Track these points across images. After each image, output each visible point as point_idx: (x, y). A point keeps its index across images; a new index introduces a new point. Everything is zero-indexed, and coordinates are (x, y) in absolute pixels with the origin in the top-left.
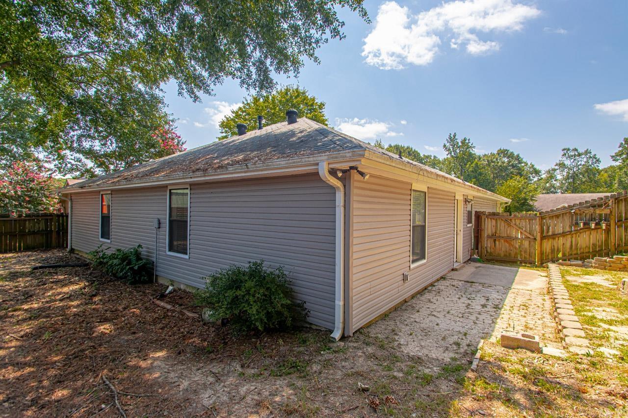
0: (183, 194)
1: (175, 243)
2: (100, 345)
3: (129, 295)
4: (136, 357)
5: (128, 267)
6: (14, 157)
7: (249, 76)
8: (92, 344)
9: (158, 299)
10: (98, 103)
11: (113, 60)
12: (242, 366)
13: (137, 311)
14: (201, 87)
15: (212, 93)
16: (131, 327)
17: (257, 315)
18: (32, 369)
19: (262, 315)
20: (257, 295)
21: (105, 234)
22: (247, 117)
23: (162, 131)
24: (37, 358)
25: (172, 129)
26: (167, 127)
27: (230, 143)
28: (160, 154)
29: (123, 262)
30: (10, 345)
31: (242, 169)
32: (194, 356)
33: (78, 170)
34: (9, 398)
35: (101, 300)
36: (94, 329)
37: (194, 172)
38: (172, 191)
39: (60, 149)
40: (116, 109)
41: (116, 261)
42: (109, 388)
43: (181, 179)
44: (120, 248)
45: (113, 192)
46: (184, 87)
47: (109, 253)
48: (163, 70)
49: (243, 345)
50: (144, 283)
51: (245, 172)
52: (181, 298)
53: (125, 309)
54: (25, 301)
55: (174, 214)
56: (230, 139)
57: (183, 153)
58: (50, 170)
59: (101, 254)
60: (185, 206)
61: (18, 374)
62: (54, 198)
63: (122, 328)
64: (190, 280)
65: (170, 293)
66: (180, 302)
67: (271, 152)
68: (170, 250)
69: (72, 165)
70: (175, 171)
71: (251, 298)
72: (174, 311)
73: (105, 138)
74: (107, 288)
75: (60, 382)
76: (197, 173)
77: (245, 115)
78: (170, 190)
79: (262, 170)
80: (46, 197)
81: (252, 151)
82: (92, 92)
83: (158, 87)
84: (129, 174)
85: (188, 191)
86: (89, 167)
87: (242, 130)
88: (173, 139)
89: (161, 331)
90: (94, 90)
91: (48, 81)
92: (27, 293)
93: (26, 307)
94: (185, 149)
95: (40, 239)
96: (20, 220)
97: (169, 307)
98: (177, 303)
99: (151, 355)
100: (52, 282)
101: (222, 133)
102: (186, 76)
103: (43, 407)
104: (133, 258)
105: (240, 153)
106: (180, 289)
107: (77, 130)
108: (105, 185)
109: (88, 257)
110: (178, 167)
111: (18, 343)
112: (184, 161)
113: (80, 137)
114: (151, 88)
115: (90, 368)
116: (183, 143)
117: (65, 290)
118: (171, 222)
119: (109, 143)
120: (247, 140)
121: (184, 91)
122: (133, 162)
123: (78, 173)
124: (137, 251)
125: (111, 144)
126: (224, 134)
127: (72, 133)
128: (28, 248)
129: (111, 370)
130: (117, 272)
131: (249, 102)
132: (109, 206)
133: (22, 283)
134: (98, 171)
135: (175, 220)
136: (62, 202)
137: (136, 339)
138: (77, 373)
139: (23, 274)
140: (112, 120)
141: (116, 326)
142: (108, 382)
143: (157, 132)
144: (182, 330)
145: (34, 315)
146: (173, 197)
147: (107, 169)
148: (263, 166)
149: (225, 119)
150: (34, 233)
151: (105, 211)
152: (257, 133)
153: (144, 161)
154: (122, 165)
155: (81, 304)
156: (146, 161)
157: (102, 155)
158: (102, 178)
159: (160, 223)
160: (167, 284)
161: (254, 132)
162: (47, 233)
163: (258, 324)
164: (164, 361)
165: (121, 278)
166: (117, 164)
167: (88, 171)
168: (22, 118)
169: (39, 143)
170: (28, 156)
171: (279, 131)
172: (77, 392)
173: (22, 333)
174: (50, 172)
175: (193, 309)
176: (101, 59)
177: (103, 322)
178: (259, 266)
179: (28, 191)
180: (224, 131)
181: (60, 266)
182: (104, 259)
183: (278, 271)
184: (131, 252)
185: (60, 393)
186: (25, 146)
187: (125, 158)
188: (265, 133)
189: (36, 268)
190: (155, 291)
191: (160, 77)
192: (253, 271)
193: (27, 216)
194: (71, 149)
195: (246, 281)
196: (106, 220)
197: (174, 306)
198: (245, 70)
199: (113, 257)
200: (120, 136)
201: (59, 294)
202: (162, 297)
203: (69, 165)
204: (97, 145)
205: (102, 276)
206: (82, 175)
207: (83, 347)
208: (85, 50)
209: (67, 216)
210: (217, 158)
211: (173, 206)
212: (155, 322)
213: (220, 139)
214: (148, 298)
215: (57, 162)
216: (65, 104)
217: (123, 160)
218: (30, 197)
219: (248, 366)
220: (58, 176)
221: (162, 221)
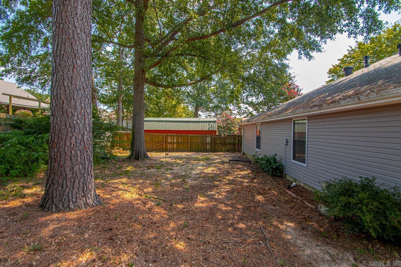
0: (303, 123)
1: (297, 155)
2: (258, 207)
3: (271, 182)
4: (276, 220)
5: (270, 166)
6: (222, 109)
7: (356, 27)
8: (254, 205)
9: (287, 189)
10: (255, 77)
11: (262, 50)
12: (355, 259)
13: (276, 193)
14: (315, 49)
15: (323, 50)
16: (273, 201)
17: (371, 223)
18: (231, 209)
19: (376, 224)
20: (370, 206)
21: (258, 146)
22: (352, 61)
23: (287, 85)
24: (232, 203)
25: (294, 82)
26: (290, 82)
27: (339, 83)
28: (286, 99)
29: (267, 163)
30: (222, 194)
31: (354, 101)
32: (314, 235)
33: (246, 113)
34: (223, 219)
35: (257, 182)
36: (255, 197)
37: (311, 108)
38: (296, 122)
39: (239, 103)
40: (263, 78)
41: (264, 162)
42: (263, 233)
43: (302, 113)
44: (265, 155)
45: (262, 123)
46: (302, 52)
47: (260, 157)
48: (289, 47)
49: (355, 243)
50: (278, 177)
51: (357, 104)
52: (301, 192)
53: (269, 190)
54: (227, 176)
55: (296, 136)
56: (337, 81)
57: (301, 96)
58: (235, 114)
59: (256, 157)
60: (304, 131)
61: (226, 209)
62: (236, 127)
63: (268, 201)
64: (307, 181)
65: (294, 187)
66: (301, 194)
67: (383, 84)
68: (294, 159)
69: (244, 111)
70: (297, 108)
71: (364, 207)
72: (297, 199)
73: (258, 95)
74: (259, 176)
75: (241, 219)
76: (314, 108)
77: (350, 60)
78: (294, 121)
79: (375, 100)
80: (234, 127)
81: (362, 86)
82: (252, 72)
83: (286, 58)
84: (270, 113)
85: (306, 121)
86: (250, 111)
87: (348, 71)
88: (294, 88)
89: (290, 209)
90: (253, 70)
91: (234, 71)
92: (228, 172)
93: (227, 178)
94: (302, 94)
95: (232, 147)
96: (225, 138)
97: (294, 195)
98: (299, 194)
99: (285, 223)
100: (237, 168)
101: (330, 77)
102: (303, 45)
103: (235, 229)
104: (272, 161)
105: (349, 89)
106: (300, 186)
107: (246, 93)
108: (259, 120)
109: (250, 158)
110: (299, 106)
111: (225, 194)
112: (303, 101)
113: (247, 96)
114: (282, 60)
115: (254, 217)
116: (301, 90)
117: (242, 173)
118: (294, 141)
119: (260, 97)
120: (355, 78)
121: (303, 56)
122: (271, 106)
123: (246, 115)
124: (274, 157)
125: (261, 97)
126: (331, 78)
127: (244, 95)
128: (227, 151)
129: (264, 223)
130: (264, 168)
131: (353, 48)
132: (260, 131)
133: (226, 166)
134: (255, 113)
135: (297, 140)
136: (239, 129)
137: (276, 209)
138: (248, 218)
139: (226, 163)
140: (261, 84)
141: (265, 198)
142: (263, 229)
143: (285, 86)
144: (304, 214)
145: (231, 183)
146: (296, 126)
147: (258, 111)
148: (377, 97)
149: (332, 67)
150: (229, 144)
151: (258, 134)
152: (365, 70)
153: (277, 105)
154: (266, 108)
155: (249, 182)
156: (278, 105)
157: (256, 104)
158: (257, 116)
159: (287, 142)
160: (292, 181)
161: (360, 71)
162: (234, 144)
163: (371, 231)
164: (293, 230)
165: (265, 172)
166: (264, 108)
167: (250, 113)
168: (225, 91)
169: (231, 102)
170: (227, 108)
171: (390, 64)
172: (248, 228)
173: (227, 190)
174: (235, 115)
175: (311, 201)
176: (256, 52)
177: (259, 194)
178: (371, 182)
179: (227, 124)
180: (331, 76)
181: (239, 161)
182: (258, 160)
183: (393, 190)
184: (271, 158)
185: (241, 225)
186: (226, 104)
187: (268, 104)
188: (373, 69)
189: (230, 160)
190: (285, 183)
191: (287, 52)
192: (365, 185)
193: (227, 136)
194: (243, 103)
195: (359, 192)
196: (258, 139)
197: (297, 196)
198: (353, 23)
199: (262, 159)
200: (265, 92)
201: (240, 174)
202: (289, 188)
203: (242, 111)
204: (254, 99)
205: (257, 169)
206: (247, 116)
207: (250, 205)
208: (249, 50)
209: (242, 136)
210: (328, 96)
211: (296, 131)
212: (286, 202)
213: (327, 82)
214: (281, 186)
215: (238, 110)
216: (241, 81)
217: (266, 106)
218: (228, 127)
219: (361, 262)
220: (238, 117)
221: (289, 140)
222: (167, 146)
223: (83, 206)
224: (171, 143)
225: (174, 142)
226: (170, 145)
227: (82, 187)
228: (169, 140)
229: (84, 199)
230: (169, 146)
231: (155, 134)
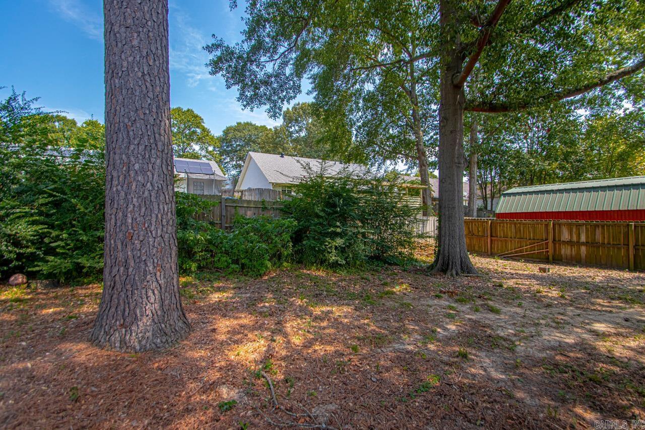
222: (560, 249)
223: (118, 344)
224: (570, 243)
225: (578, 242)
226: (569, 248)
227: (122, 308)
228: (565, 236)
229: (124, 330)
230: (566, 251)
231: (528, 221)
